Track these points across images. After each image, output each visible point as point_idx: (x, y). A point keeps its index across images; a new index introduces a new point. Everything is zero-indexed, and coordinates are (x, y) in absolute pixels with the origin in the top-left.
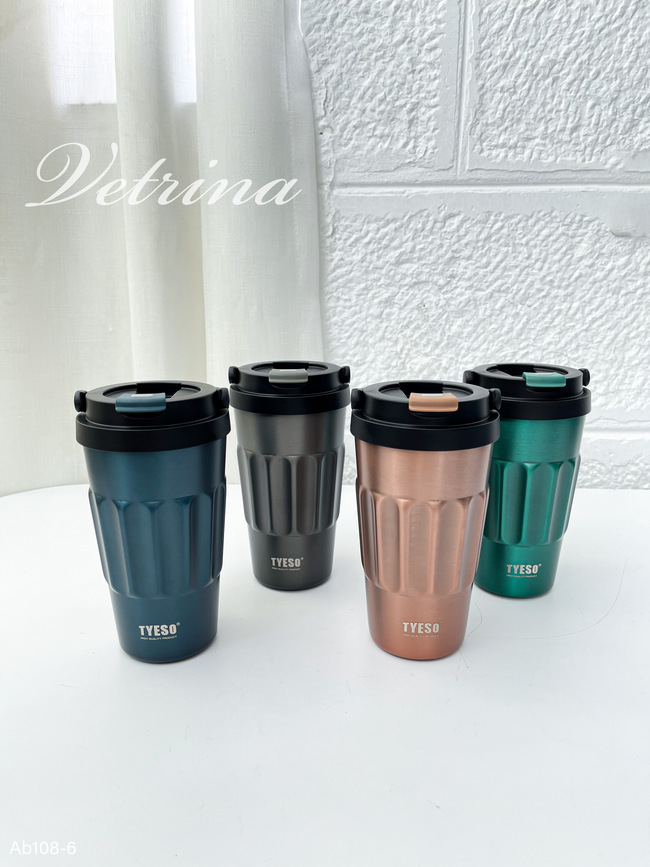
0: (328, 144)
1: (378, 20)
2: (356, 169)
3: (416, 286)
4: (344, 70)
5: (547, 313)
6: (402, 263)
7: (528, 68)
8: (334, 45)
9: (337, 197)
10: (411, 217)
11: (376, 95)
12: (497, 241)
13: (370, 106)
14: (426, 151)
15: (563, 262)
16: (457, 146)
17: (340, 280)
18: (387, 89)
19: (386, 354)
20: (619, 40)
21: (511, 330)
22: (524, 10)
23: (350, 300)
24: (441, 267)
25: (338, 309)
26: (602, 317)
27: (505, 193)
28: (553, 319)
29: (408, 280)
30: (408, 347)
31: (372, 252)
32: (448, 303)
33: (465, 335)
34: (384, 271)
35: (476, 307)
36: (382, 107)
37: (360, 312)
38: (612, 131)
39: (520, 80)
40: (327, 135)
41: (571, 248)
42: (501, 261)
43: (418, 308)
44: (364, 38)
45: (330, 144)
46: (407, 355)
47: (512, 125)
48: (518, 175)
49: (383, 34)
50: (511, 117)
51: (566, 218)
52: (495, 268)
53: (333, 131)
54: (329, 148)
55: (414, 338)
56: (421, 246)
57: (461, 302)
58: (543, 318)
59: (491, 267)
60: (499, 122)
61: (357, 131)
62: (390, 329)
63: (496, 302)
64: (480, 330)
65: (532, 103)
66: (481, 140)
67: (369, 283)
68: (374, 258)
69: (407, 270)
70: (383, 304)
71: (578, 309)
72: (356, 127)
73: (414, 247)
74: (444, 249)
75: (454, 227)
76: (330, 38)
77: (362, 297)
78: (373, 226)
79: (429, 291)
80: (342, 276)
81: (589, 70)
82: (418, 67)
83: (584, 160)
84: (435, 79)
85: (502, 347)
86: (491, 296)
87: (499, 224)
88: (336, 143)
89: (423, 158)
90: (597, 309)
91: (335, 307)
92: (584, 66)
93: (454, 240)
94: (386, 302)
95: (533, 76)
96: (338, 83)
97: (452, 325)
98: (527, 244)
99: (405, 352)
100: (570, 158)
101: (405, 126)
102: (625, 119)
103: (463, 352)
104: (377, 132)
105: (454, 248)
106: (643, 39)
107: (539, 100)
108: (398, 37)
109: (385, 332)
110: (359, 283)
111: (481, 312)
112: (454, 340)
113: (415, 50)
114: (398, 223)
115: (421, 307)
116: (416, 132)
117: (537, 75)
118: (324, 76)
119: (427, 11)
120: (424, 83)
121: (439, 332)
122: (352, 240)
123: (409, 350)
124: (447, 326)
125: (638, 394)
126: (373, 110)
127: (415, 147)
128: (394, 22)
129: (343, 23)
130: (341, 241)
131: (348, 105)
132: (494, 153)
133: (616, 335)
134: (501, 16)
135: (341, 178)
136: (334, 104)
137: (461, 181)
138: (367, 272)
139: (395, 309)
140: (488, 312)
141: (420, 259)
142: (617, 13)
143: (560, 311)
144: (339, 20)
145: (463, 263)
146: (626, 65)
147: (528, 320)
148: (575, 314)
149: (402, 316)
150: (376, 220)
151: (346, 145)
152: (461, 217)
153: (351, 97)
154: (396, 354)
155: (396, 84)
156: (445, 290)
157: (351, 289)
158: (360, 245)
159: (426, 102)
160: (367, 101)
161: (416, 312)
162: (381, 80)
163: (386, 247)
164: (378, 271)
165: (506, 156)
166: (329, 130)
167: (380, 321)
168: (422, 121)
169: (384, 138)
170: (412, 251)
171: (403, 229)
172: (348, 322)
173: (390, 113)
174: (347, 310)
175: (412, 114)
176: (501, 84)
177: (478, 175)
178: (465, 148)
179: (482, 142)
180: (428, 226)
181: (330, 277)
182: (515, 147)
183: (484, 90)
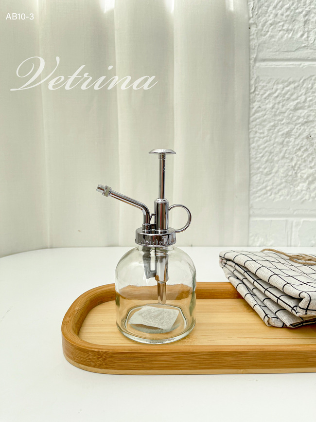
0: (253, 34)
2: (271, 50)
3: (306, 124)
6: (298, 109)
9: (258, 67)
10: (305, 80)
11: (284, 5)
13: (280, 12)
14: (314, 40)
17: (258, 121)
19: (286, 168)
23: (263, 133)
25: (256, 139)
29: (301, 120)
30: (299, 163)
31: (279, 103)
34: (286, 115)
36: (288, 13)
37: (270, 140)
40: (253, 29)
46: (299, 168)
53: (257, 26)
54: (254, 36)
55: (304, 157)
56: (311, 98)
61: (272, 27)
62: (288, 151)
67: (276, 122)
68: (280, 106)
70: (284, 136)
72: (271, 24)
73: (306, 99)
77: (271, 131)
78: (280, 86)
80: (259, 118)
88: (259, 34)
89: (313, 44)
91: (254, 138)
94: (287, 134)
99: (298, 166)
101: (302, 24)
104: (285, 28)
110: (270, 122)
114: (296, 84)
115: (309, 137)
116: (309, 28)
122: (266, 95)
123: (300, 165)
126: (282, 15)
127: (308, 37)
130: (259, 96)
131: (267, 11)
135: (261, 56)
136: (258, 11)
138: (275, 115)
139: (292, 139)
141: (309, 106)
149: (296, 143)
150: (283, 82)
151: (265, 35)
153: (268, 7)
154: (292, 167)
157: (264, 126)
158: (271, 98)
160: (279, 9)
161: (305, 140)
163: (288, 99)
164: (282, 114)
166: (255, 26)
167: (282, 146)
168: (312, 22)
169: (289, 31)
170: (305, 102)
171: (299, 88)
172: (262, 147)
173: (292, 17)
174: (261, 139)
175: (307, 18)
180: (315, 86)
181: (251, 119)
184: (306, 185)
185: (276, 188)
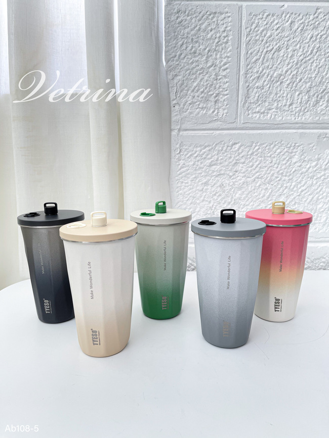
0: (177, 111)
1: (200, 56)
2: (191, 123)
3: (219, 176)
4: (185, 79)
5: (281, 188)
6: (212, 166)
7: (269, 78)
8: (180, 67)
9: (182, 135)
10: (216, 144)
11: (200, 89)
12: (257, 155)
13: (197, 94)
14: (223, 114)
15: (287, 164)
16: (237, 112)
17: (183, 174)
18: (205, 87)
19: (205, 208)
20: (310, 64)
21: (264, 196)
22: (267, 51)
23: (188, 183)
24: (230, 167)
25: (182, 187)
26: (306, 189)
27: (260, 133)
28: (283, 191)
29: (215, 173)
30: (215, 204)
31: (198, 161)
32: (234, 184)
33: (242, 198)
34: (204, 170)
35: (247, 185)
36: (203, 95)
37: (193, 188)
38: (308, 105)
39: (265, 83)
40: (177, 107)
41: (291, 158)
42: (259, 164)
43: (220, 186)
44: (194, 64)
45: (179, 111)
46: (215, 208)
47: (262, 103)
48: (265, 125)
49: (203, 63)
50: (261, 99)
51: (288, 144)
52: (256, 168)
53: (179, 105)
55: (218, 200)
56: (221, 158)
57: (240, 183)
58: (279, 190)
59: (254, 167)
60: (256, 102)
61: (191, 106)
62: (207, 196)
63: (257, 183)
64: (249, 196)
65: (271, 93)
66: (248, 109)
67: (197, 175)
68: (199, 163)
69: (215, 169)
70: (203, 185)
71: (295, 186)
72: (190, 104)
73: (218, 158)
74: (232, 159)
75: (236, 149)
76: (178, 64)
77: (193, 181)
78: (199, 149)
79: (225, 178)
80: (184, 172)
81: (297, 78)
82: (219, 78)
83: (295, 119)
84: (227, 83)
85: (260, 204)
86: (254, 181)
87: (257, 147)
88: (181, 111)
89: (222, 118)
90: (303, 186)
91: (181, 186)
92: (294, 77)
93: (236, 155)
94: (205, 184)
95: (271, 81)
96: (182, 84)
97: (236, 194)
98: (270, 156)
100: (289, 118)
101: (213, 103)
102: (313, 100)
103: (242, 206)
104: (200, 106)
105: (236, 158)
106: (321, 64)
107: (274, 92)
108: (209, 64)
109: (205, 197)
110: (192, 175)
111: (250, 188)
112: (237, 201)
113: (217, 70)
114: (210, 147)
115: (222, 186)
116: (218, 106)
117: (273, 81)
118: (175, 81)
119: (223, 52)
120: (222, 84)
121: (230, 197)
122: (188, 155)
123: (216, 206)
124: (234, 195)
125: (324, 225)
126: (198, 96)
127: (218, 113)
128: (208, 57)
129: (184, 58)
130: (184, 156)
131: (187, 94)
132: (254, 115)
133: (313, 198)
134: (256, 55)
135: (184, 126)
136: (180, 94)
137: (239, 128)
138: (196, 170)
139: (209, 187)
140: (253, 188)
141: (221, 163)
142: (309, 53)
143: (286, 187)
144: (182, 56)
145: (241, 165)
146: (313, 76)
147: (272, 191)
148: (293, 188)
149: (213, 190)
150: (200, 146)
151: (186, 112)
152: (239, 144)
153: (188, 90)
154: (210, 208)
155: (209, 85)
156: (232, 178)
157: (189, 178)
158: (192, 158)
159: (222, 93)
160: (195, 92)
161: (219, 188)
162: (202, 83)
163: (205, 158)
164: (201, 169)
165: (260, 117)
167: (201, 192)
168: (221, 101)
169: (204, 109)
170: (217, 160)
171: (213, 150)
172: (187, 193)
173: (206, 98)
175: (216, 98)
176: (257, 85)
177: (247, 125)
178: (241, 113)
179: (248, 111)
180: (224, 149)
181: (178, 173)
182: (264, 113)
183: (249, 88)
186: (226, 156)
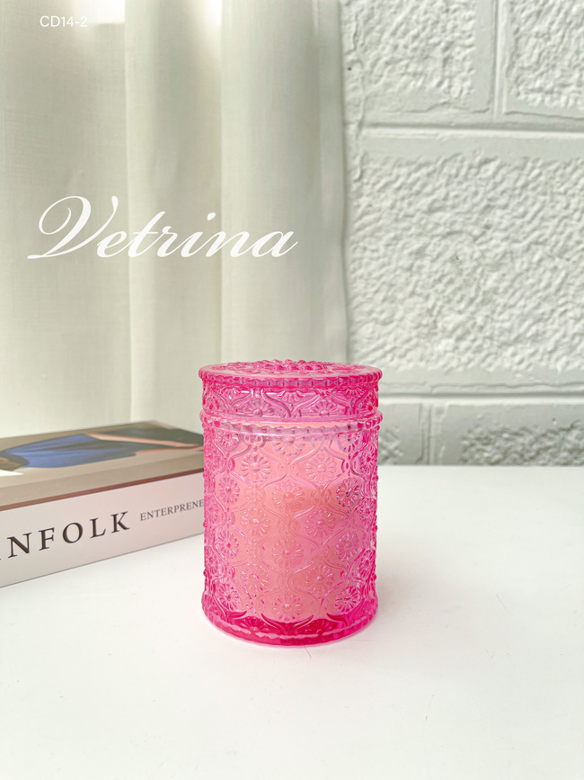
0: (357, 80)
2: (387, 108)
3: (449, 237)
6: (434, 211)
7: (561, 15)
9: (365, 138)
10: (445, 161)
11: (409, 31)
12: (534, 189)
13: (402, 42)
14: (461, 92)
16: (493, 87)
17: (368, 229)
18: (420, 27)
19: (417, 311)
21: (549, 285)
23: (377, 250)
24: (475, 216)
25: (365, 261)
27: (542, 139)
29: (440, 230)
30: (440, 303)
31: (403, 199)
32: (483, 256)
33: (501, 290)
34: (415, 220)
35: (512, 260)
36: (416, 44)
37: (389, 264)
39: (554, 27)
40: (356, 71)
42: (539, 211)
43: (452, 260)
45: (360, 80)
46: (439, 312)
47: (547, 71)
50: (546, 62)
52: (532, 219)
55: (447, 294)
56: (455, 193)
57: (497, 255)
59: (528, 217)
60: (535, 66)
61: (389, 68)
62: (421, 283)
63: (534, 254)
64: (516, 285)
65: (565, 50)
66: (517, 82)
67: (399, 232)
68: (405, 204)
69: (440, 218)
70: (413, 256)
72: (387, 63)
73: (447, 194)
74: (480, 196)
75: (490, 173)
77: (391, 248)
78: (404, 170)
79: (462, 242)
80: (370, 224)
82: (453, 7)
84: (470, 19)
86: (528, 249)
87: (536, 172)
88: (366, 79)
89: (458, 98)
91: (361, 259)
93: (490, 187)
94: (417, 253)
95: (566, 24)
96: (369, 17)
97: (486, 280)
98: (565, 193)
99: (437, 309)
101: (439, 64)
103: (499, 309)
104: (411, 69)
105: (490, 195)
107: (573, 47)
110: (388, 232)
111: (518, 265)
112: (489, 295)
115: (454, 259)
116: (451, 72)
117: (570, 23)
118: (354, 9)
120: (459, 22)
121: (474, 287)
122: (381, 184)
123: (442, 307)
124: (482, 281)
126: (406, 47)
127: (450, 87)
130: (369, 186)
131: (379, 41)
132: (531, 96)
135: (370, 117)
136: (364, 38)
137: (497, 124)
138: (396, 220)
139: (426, 262)
140: (525, 266)
141: (454, 207)
145: (499, 212)
147: (567, 275)
149: (434, 268)
150: (408, 164)
151: (376, 82)
152: (497, 163)
153: (382, 32)
154: (428, 311)
155: (430, 22)
156: (479, 241)
157: (379, 239)
158: (390, 191)
159: (461, 42)
160: (400, 37)
161: (449, 265)
162: (414, 17)
163: (418, 193)
164: (409, 219)
165: (543, 101)
166: (359, 65)
167: (408, 274)
168: (457, 61)
169: (417, 77)
170: (446, 198)
171: (435, 175)
172: (376, 275)
173: (423, 50)
174: (374, 262)
175: (447, 53)
176: (536, 29)
177: (515, 118)
178: (501, 90)
179: (518, 85)
180: (463, 172)
181: (357, 225)
182: (551, 92)
183: (519, 34)
184: (452, 341)
185: (400, 348)
186: (466, 190)
